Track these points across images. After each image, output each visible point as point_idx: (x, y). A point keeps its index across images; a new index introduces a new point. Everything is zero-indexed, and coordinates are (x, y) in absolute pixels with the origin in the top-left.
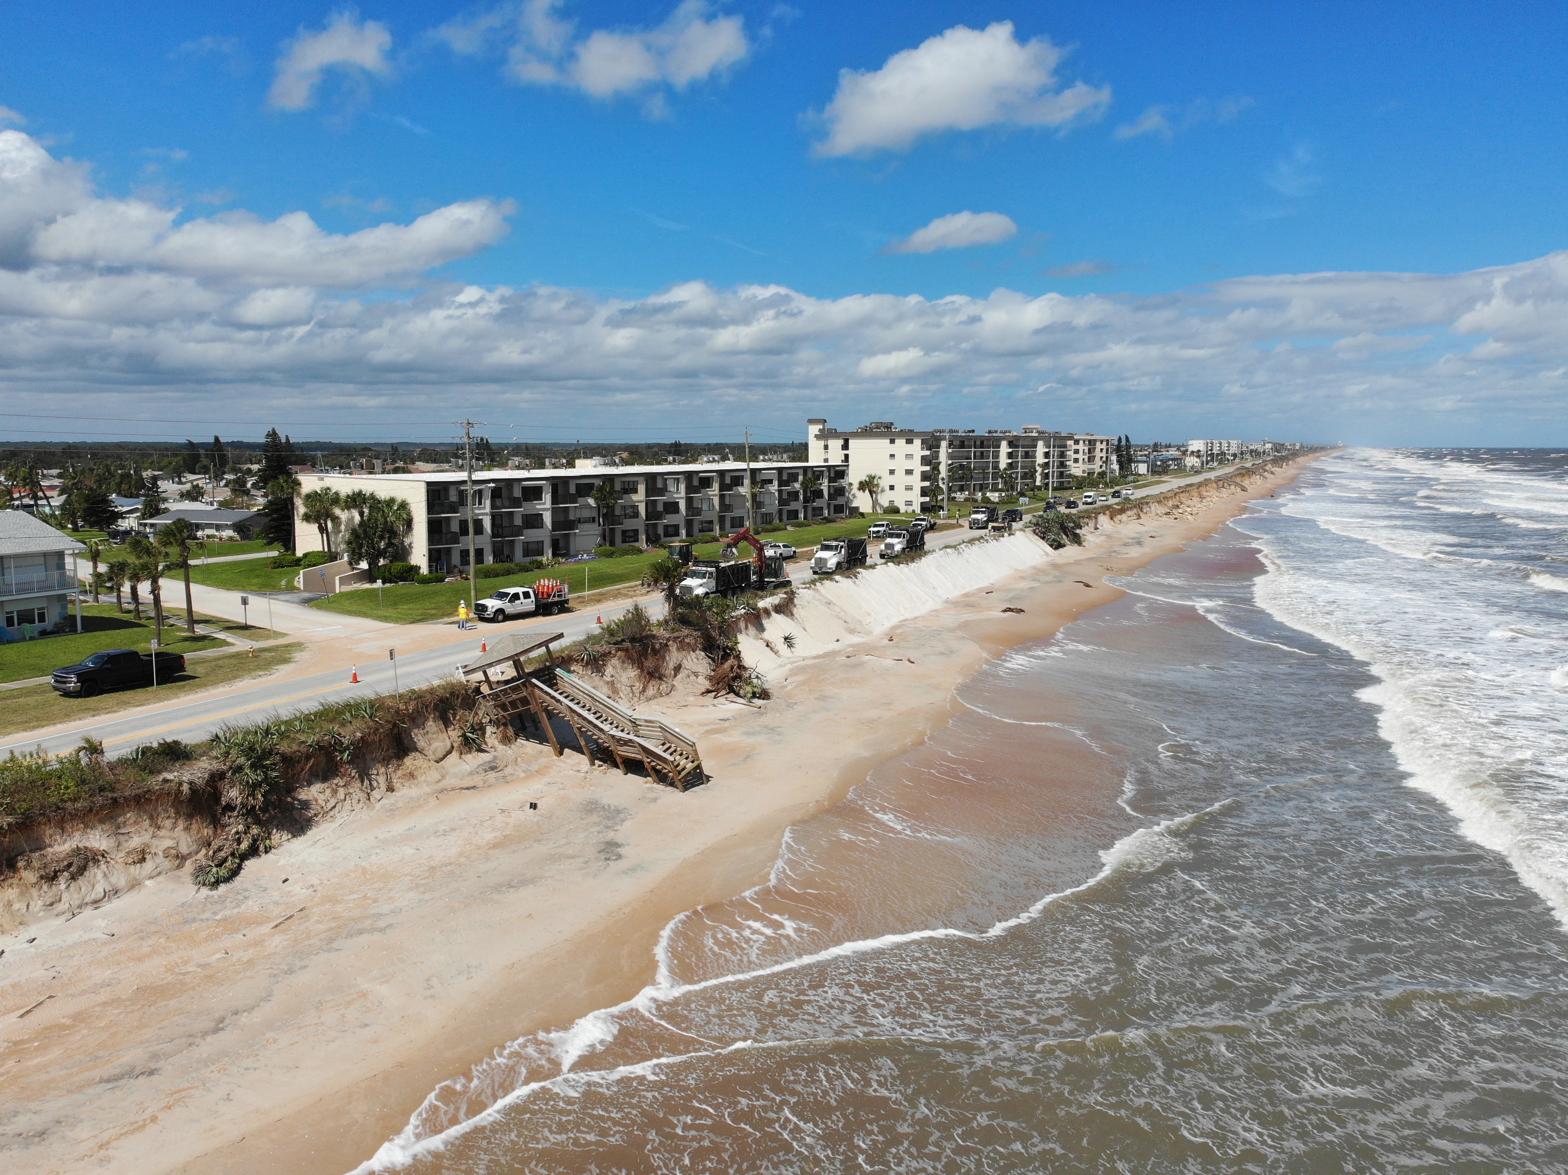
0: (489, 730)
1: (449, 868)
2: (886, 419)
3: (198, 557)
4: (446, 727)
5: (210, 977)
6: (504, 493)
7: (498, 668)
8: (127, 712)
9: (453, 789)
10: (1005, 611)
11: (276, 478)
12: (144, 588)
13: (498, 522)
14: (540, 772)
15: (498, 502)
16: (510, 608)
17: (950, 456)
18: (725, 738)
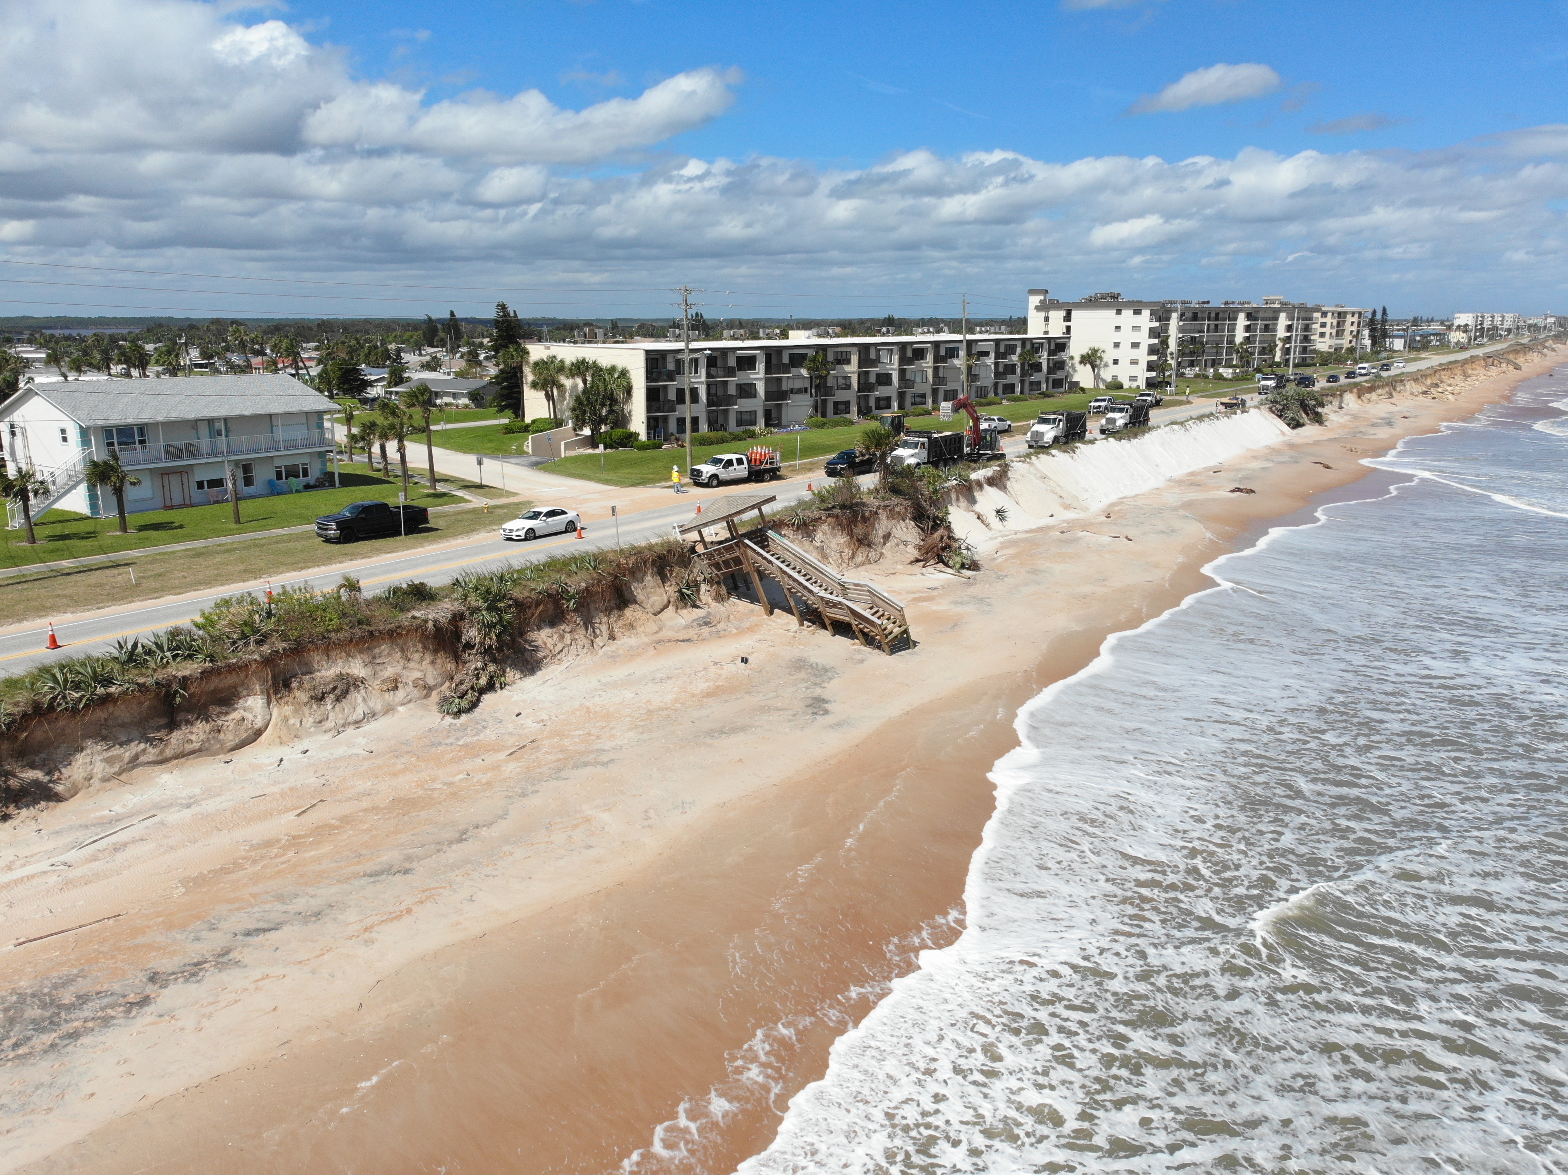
0: (704, 587)
1: (666, 712)
2: (1116, 291)
3: (437, 422)
4: (663, 582)
5: (454, 795)
6: (719, 362)
7: (713, 529)
8: (379, 558)
9: (669, 641)
10: (1233, 491)
11: (507, 347)
12: (392, 446)
13: (713, 391)
14: (751, 629)
15: (713, 371)
16: (724, 474)
17: (1181, 330)
18: (933, 607)
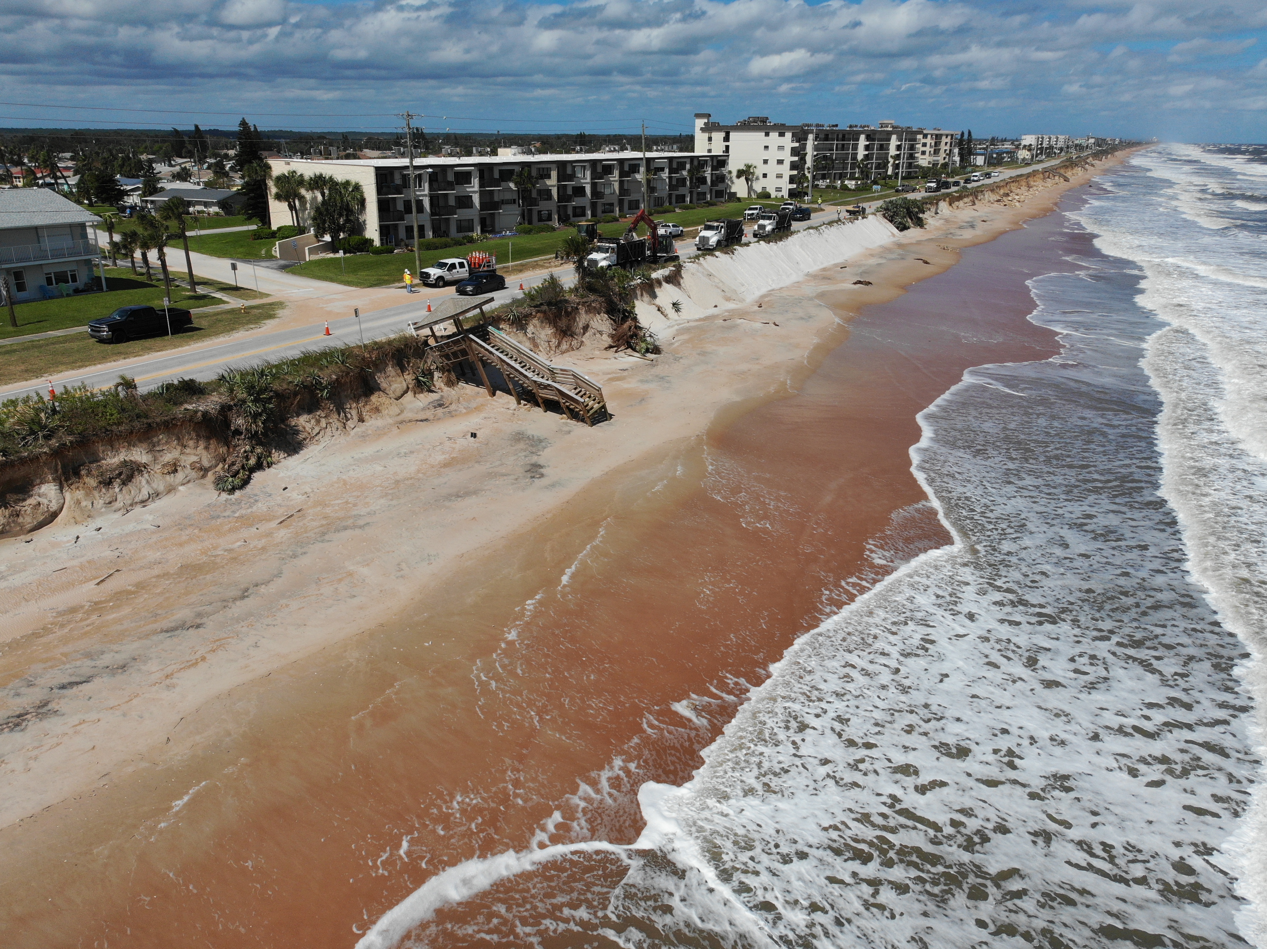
0: (436, 375)
1: (410, 482)
3: (192, 229)
4: (403, 372)
5: (235, 559)
6: (440, 178)
7: (442, 326)
8: (150, 356)
9: (410, 421)
10: (855, 283)
11: (250, 162)
12: (153, 255)
13: (435, 202)
14: (478, 409)
15: (435, 185)
16: (448, 276)
17: (816, 148)
18: (624, 385)
